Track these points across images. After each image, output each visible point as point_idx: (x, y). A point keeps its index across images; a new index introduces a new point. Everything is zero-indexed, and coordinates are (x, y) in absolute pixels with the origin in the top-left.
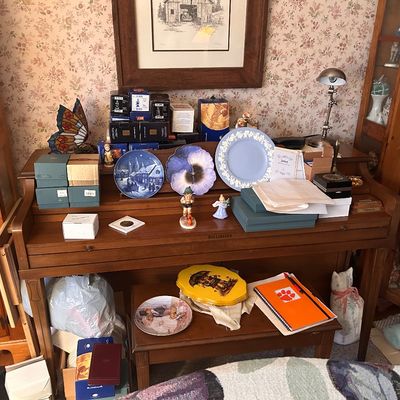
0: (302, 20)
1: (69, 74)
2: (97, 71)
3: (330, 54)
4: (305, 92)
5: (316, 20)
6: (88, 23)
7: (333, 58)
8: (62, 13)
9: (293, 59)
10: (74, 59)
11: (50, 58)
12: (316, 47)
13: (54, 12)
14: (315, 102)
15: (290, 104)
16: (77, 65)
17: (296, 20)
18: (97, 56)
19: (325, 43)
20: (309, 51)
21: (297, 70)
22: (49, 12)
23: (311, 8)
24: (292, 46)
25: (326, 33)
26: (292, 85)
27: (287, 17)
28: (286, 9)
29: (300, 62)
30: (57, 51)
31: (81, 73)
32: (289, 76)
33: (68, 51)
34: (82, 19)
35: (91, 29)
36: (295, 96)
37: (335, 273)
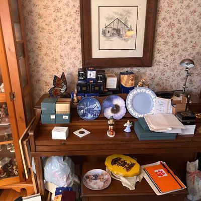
0: (172, 35)
1: (60, 60)
2: (73, 59)
3: (187, 51)
4: (174, 69)
5: (180, 35)
6: (69, 37)
7: (189, 53)
8: (58, 33)
9: (168, 53)
10: (63, 54)
11: (52, 53)
12: (180, 47)
13: (55, 33)
14: (179, 74)
15: (166, 75)
16: (64, 56)
17: (169, 35)
18: (73, 52)
19: (185, 45)
20: (176, 49)
21: (170, 58)
22: (52, 33)
23: (177, 29)
24: (167, 47)
25: (185, 41)
26: (167, 66)
27: (165, 33)
28: (165, 29)
29: (172, 55)
30: (55, 50)
31: (65, 60)
32: (166, 61)
33: (60, 50)
34: (67, 36)
35: (71, 40)
36: (169, 71)
37: (188, 162)
